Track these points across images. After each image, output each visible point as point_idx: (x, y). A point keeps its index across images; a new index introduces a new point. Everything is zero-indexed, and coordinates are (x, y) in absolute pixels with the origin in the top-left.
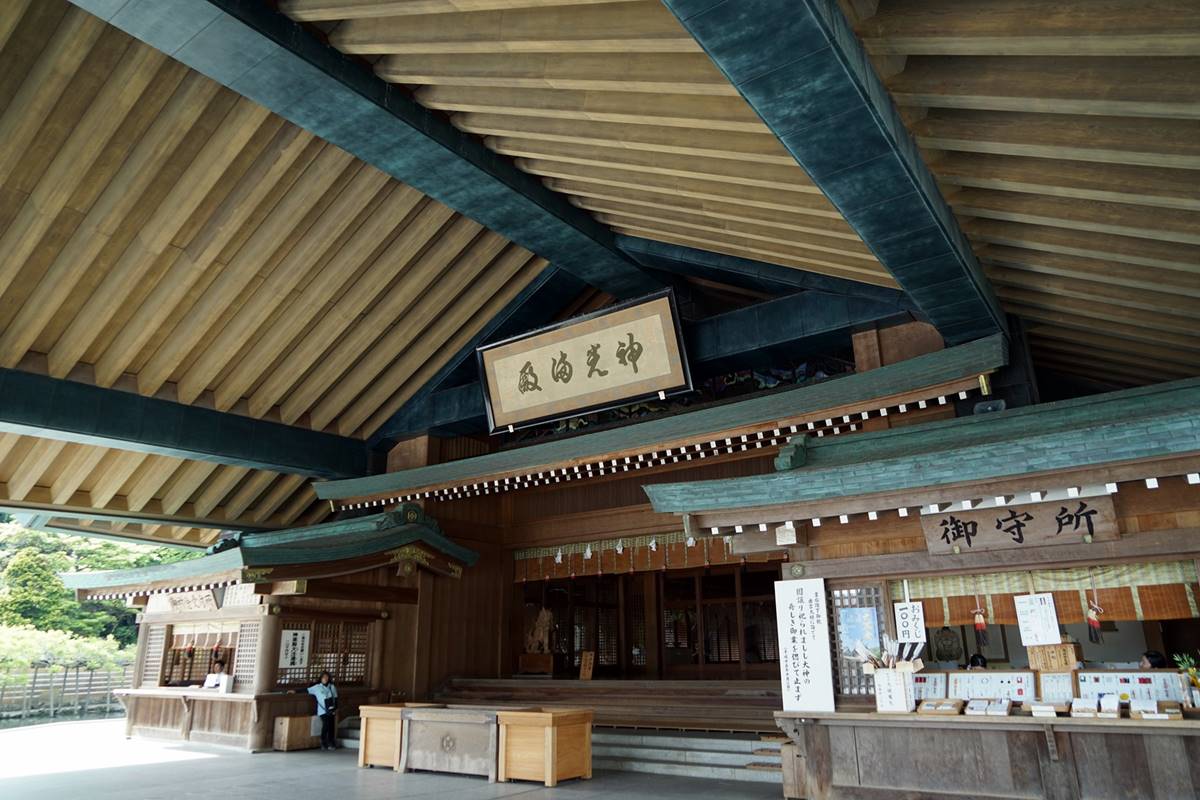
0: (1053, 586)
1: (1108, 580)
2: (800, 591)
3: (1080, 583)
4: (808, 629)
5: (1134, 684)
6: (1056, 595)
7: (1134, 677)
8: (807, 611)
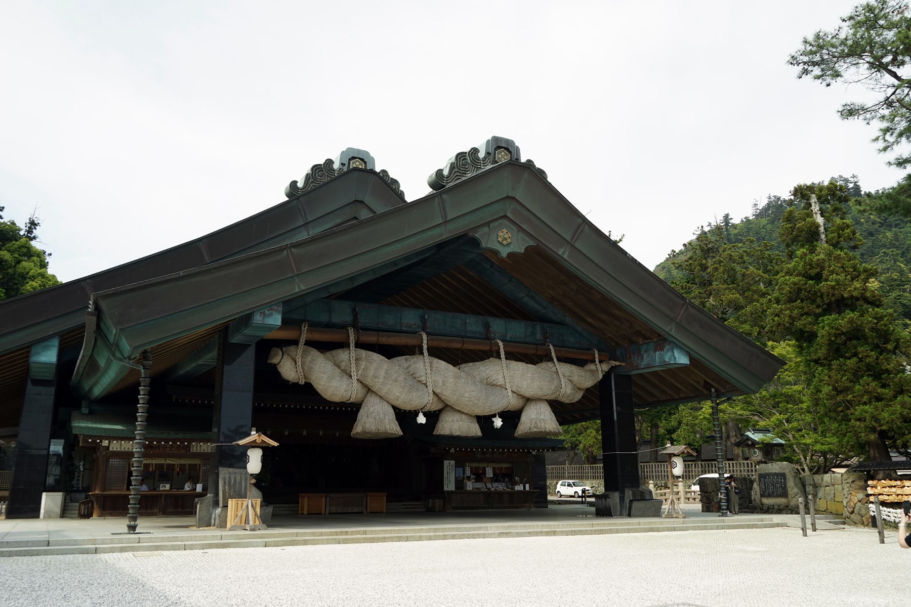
0: (492, 466)
1: (500, 465)
2: (449, 463)
3: (496, 466)
4: (451, 472)
5: (500, 485)
6: (493, 468)
7: (500, 483)
8: (451, 468)
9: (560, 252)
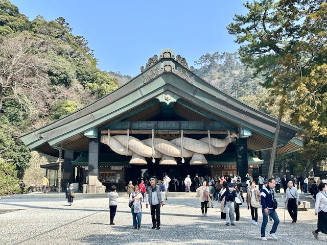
9: (190, 99)
